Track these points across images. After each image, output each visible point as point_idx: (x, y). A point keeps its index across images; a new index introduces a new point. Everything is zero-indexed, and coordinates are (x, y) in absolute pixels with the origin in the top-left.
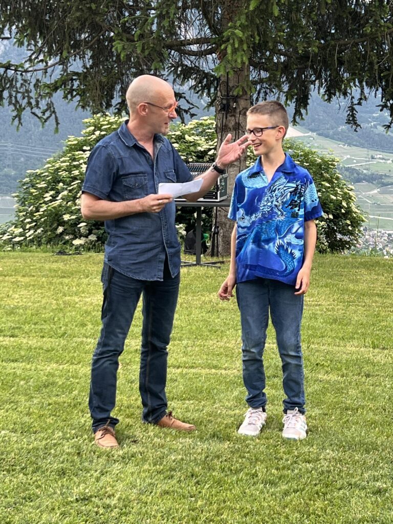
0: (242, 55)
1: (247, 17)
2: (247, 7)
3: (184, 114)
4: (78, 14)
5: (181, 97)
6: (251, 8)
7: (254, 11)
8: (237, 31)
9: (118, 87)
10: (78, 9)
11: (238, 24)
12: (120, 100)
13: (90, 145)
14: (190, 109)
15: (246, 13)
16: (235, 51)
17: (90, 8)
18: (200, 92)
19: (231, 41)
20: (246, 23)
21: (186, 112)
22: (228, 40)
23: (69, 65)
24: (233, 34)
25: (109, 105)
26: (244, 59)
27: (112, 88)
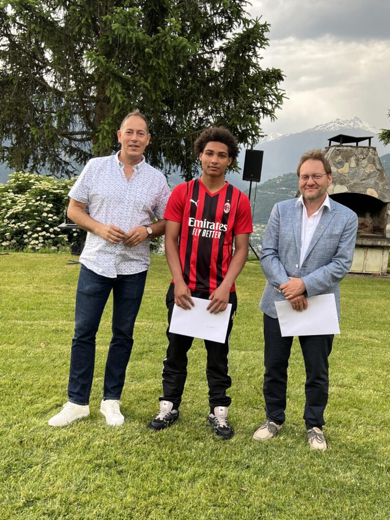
0: (108, 141)
1: (113, 118)
2: (113, 113)
3: (71, 174)
4: (8, 112)
5: (69, 164)
6: (115, 113)
7: (117, 115)
8: (105, 126)
9: (32, 157)
10: (8, 109)
11: (107, 122)
12: (32, 164)
13: (12, 189)
14: (74, 171)
15: (112, 116)
16: (104, 138)
17: (16, 109)
18: (80, 163)
19: (102, 132)
20: (112, 122)
21: (72, 173)
22: (100, 131)
23: (2, 142)
24: (103, 127)
25: (26, 167)
26: (109, 143)
27: (28, 157)
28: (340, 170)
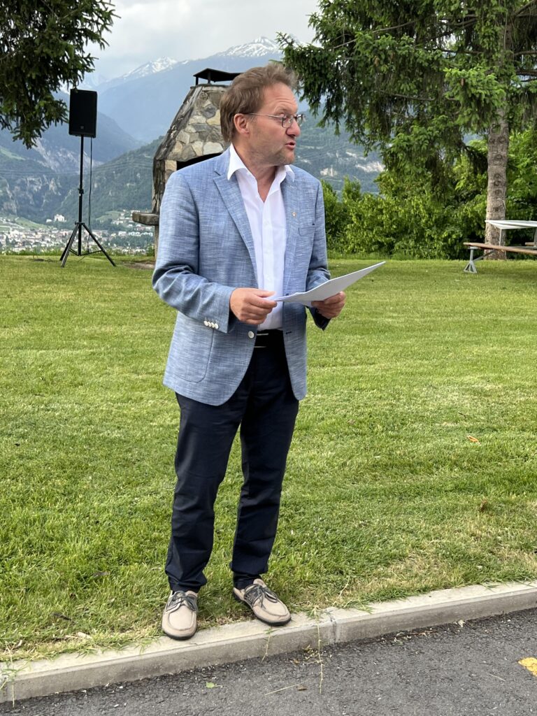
28: (210, 121)
